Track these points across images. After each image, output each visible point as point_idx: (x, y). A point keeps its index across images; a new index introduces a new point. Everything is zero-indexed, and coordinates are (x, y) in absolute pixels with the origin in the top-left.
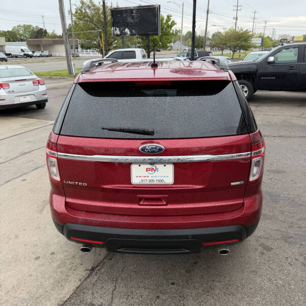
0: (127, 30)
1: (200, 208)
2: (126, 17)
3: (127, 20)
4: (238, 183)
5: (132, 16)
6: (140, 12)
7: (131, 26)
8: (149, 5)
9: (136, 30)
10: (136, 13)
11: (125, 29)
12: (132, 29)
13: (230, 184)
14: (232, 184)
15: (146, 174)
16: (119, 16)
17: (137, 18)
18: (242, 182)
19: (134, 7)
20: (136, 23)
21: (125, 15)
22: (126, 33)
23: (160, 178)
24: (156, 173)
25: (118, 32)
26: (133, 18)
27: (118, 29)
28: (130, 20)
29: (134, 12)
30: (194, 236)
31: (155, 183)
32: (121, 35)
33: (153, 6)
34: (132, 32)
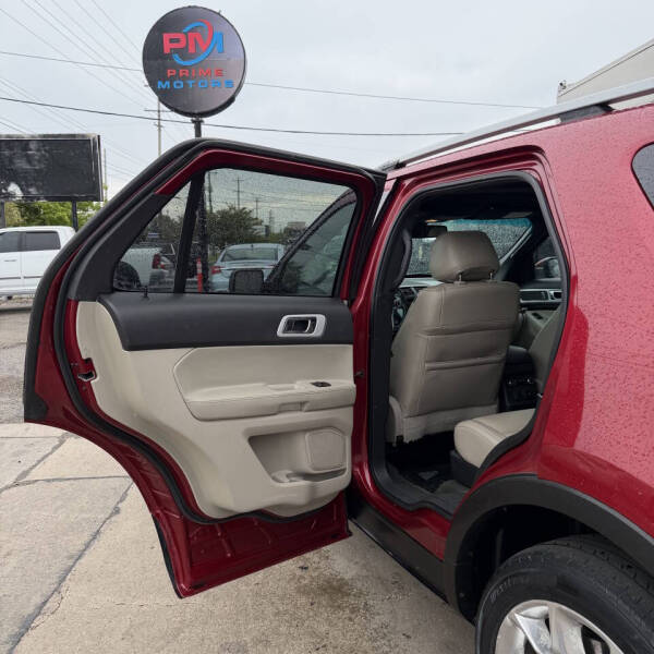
0: (14, 188)
2: (11, 158)
3: (11, 162)
5: (26, 155)
6: (47, 148)
7: (25, 178)
8: (72, 133)
9: (38, 189)
10: (38, 150)
11: (8, 185)
12: (29, 186)
17: (39, 161)
19: (32, 136)
20: (38, 172)
21: (7, 153)
22: (10, 195)
26: (29, 159)
28: (21, 164)
29: (32, 146)
33: (83, 136)
34: (29, 193)
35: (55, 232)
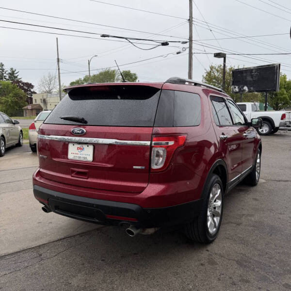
0: (246, 88)
1: (109, 184)
2: (246, 77)
3: (246, 78)
4: (139, 167)
5: (252, 75)
6: (259, 71)
7: (250, 84)
9: (254, 88)
11: (244, 87)
12: (250, 87)
13: (132, 167)
14: (134, 167)
15: (77, 152)
16: (240, 76)
17: (256, 77)
18: (144, 167)
19: (254, 67)
20: (255, 81)
21: (245, 75)
22: (244, 90)
23: (84, 156)
24: (83, 152)
25: (237, 89)
26: (252, 76)
27: (237, 87)
28: (249, 78)
29: (254, 71)
30: (98, 206)
31: (82, 159)
32: (239, 92)
34: (250, 89)
35: (245, 105)
